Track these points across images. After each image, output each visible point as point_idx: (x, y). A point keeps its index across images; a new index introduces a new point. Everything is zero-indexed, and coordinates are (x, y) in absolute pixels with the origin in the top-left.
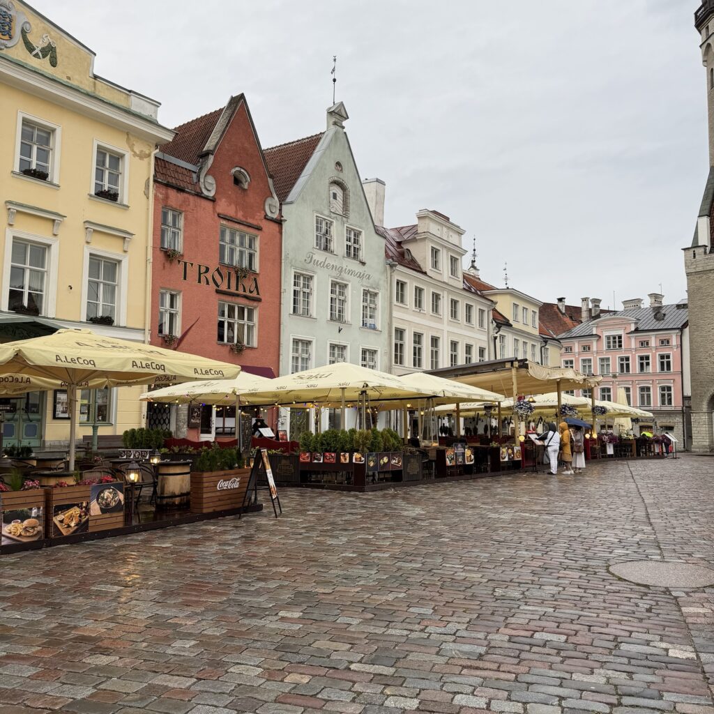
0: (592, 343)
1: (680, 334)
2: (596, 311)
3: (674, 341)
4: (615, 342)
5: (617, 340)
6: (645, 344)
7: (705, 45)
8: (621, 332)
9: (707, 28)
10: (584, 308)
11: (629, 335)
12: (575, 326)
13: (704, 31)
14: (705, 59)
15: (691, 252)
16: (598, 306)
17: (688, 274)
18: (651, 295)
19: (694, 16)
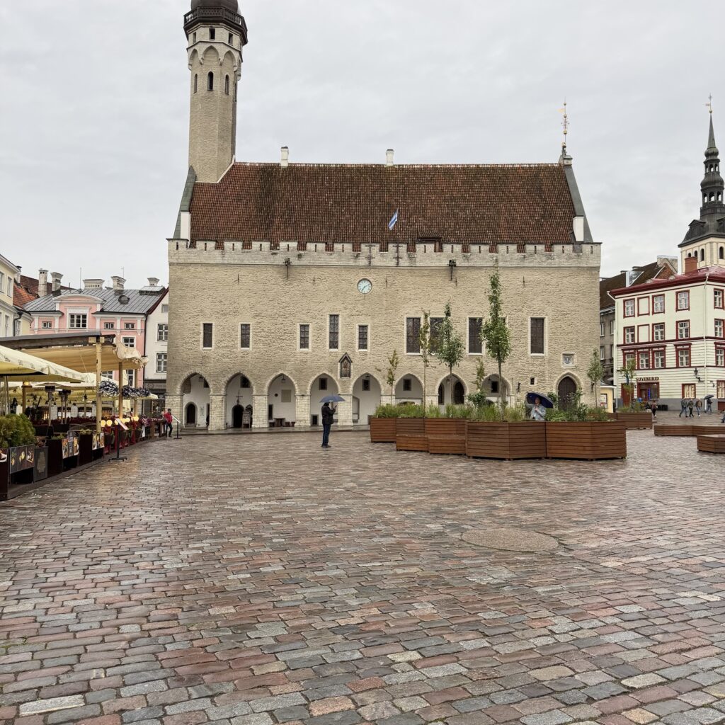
0: (54, 319)
1: (144, 319)
2: (56, 286)
3: (139, 325)
4: (78, 321)
5: (81, 319)
6: (109, 325)
7: (192, 49)
8: (84, 312)
9: (195, 34)
10: (42, 282)
11: (95, 315)
12: (31, 300)
13: (191, 36)
14: (191, 63)
15: (174, 243)
16: (59, 281)
17: (171, 264)
18: (114, 278)
19: (183, 18)
